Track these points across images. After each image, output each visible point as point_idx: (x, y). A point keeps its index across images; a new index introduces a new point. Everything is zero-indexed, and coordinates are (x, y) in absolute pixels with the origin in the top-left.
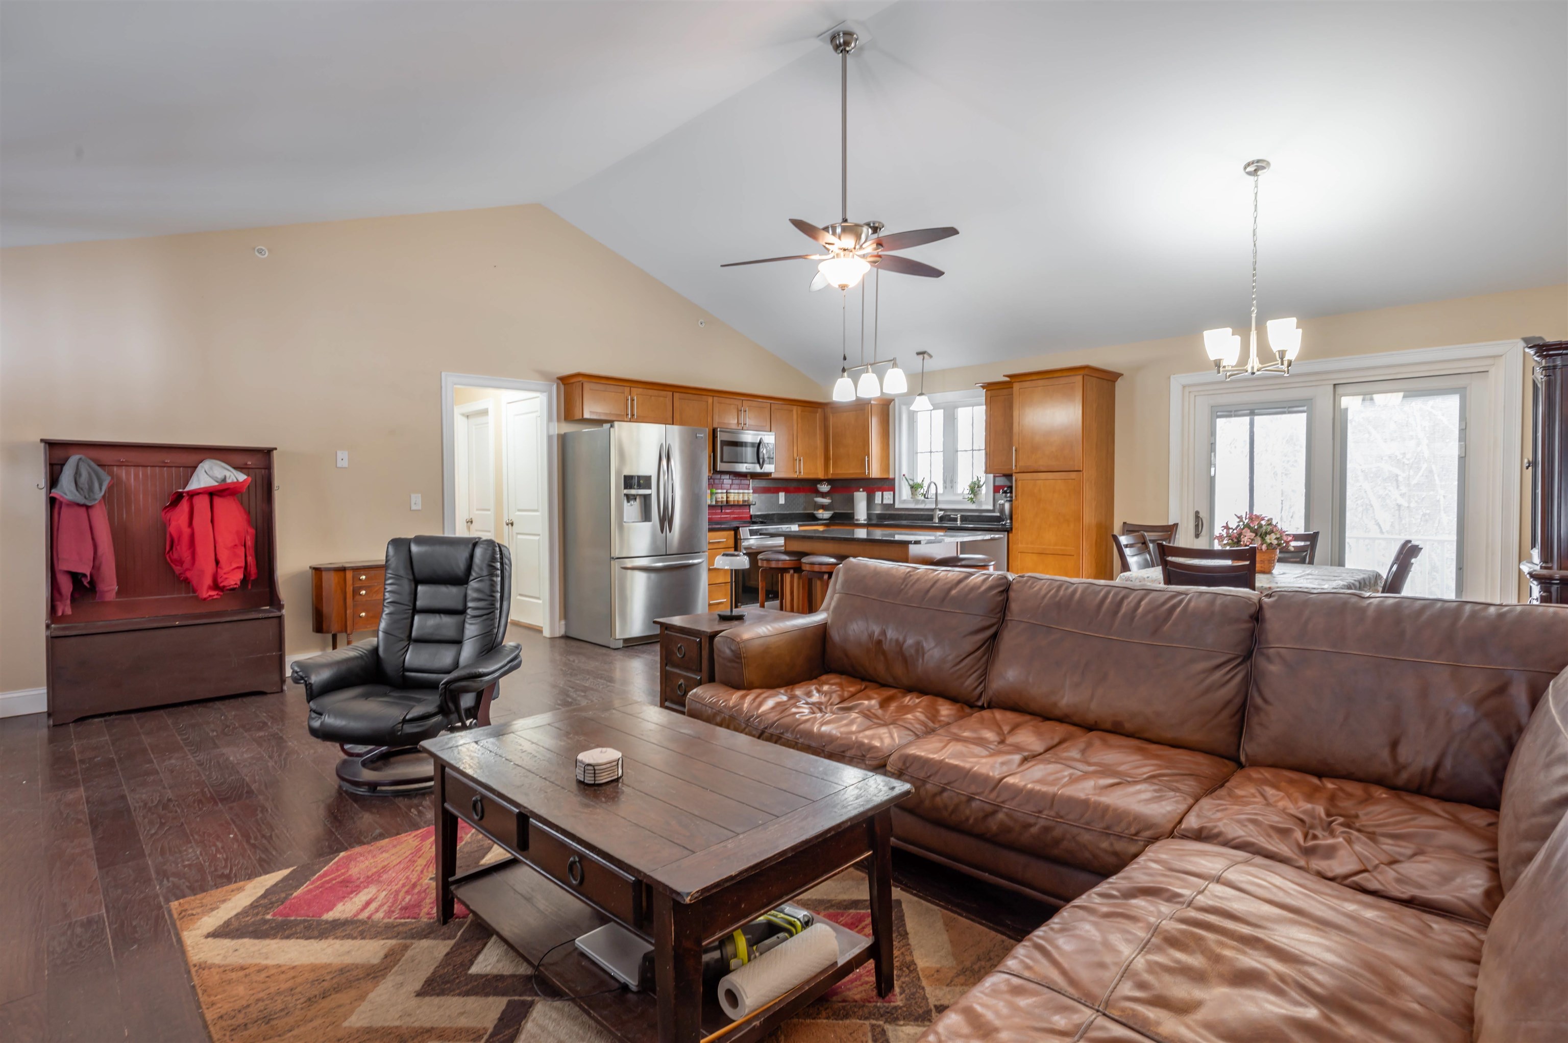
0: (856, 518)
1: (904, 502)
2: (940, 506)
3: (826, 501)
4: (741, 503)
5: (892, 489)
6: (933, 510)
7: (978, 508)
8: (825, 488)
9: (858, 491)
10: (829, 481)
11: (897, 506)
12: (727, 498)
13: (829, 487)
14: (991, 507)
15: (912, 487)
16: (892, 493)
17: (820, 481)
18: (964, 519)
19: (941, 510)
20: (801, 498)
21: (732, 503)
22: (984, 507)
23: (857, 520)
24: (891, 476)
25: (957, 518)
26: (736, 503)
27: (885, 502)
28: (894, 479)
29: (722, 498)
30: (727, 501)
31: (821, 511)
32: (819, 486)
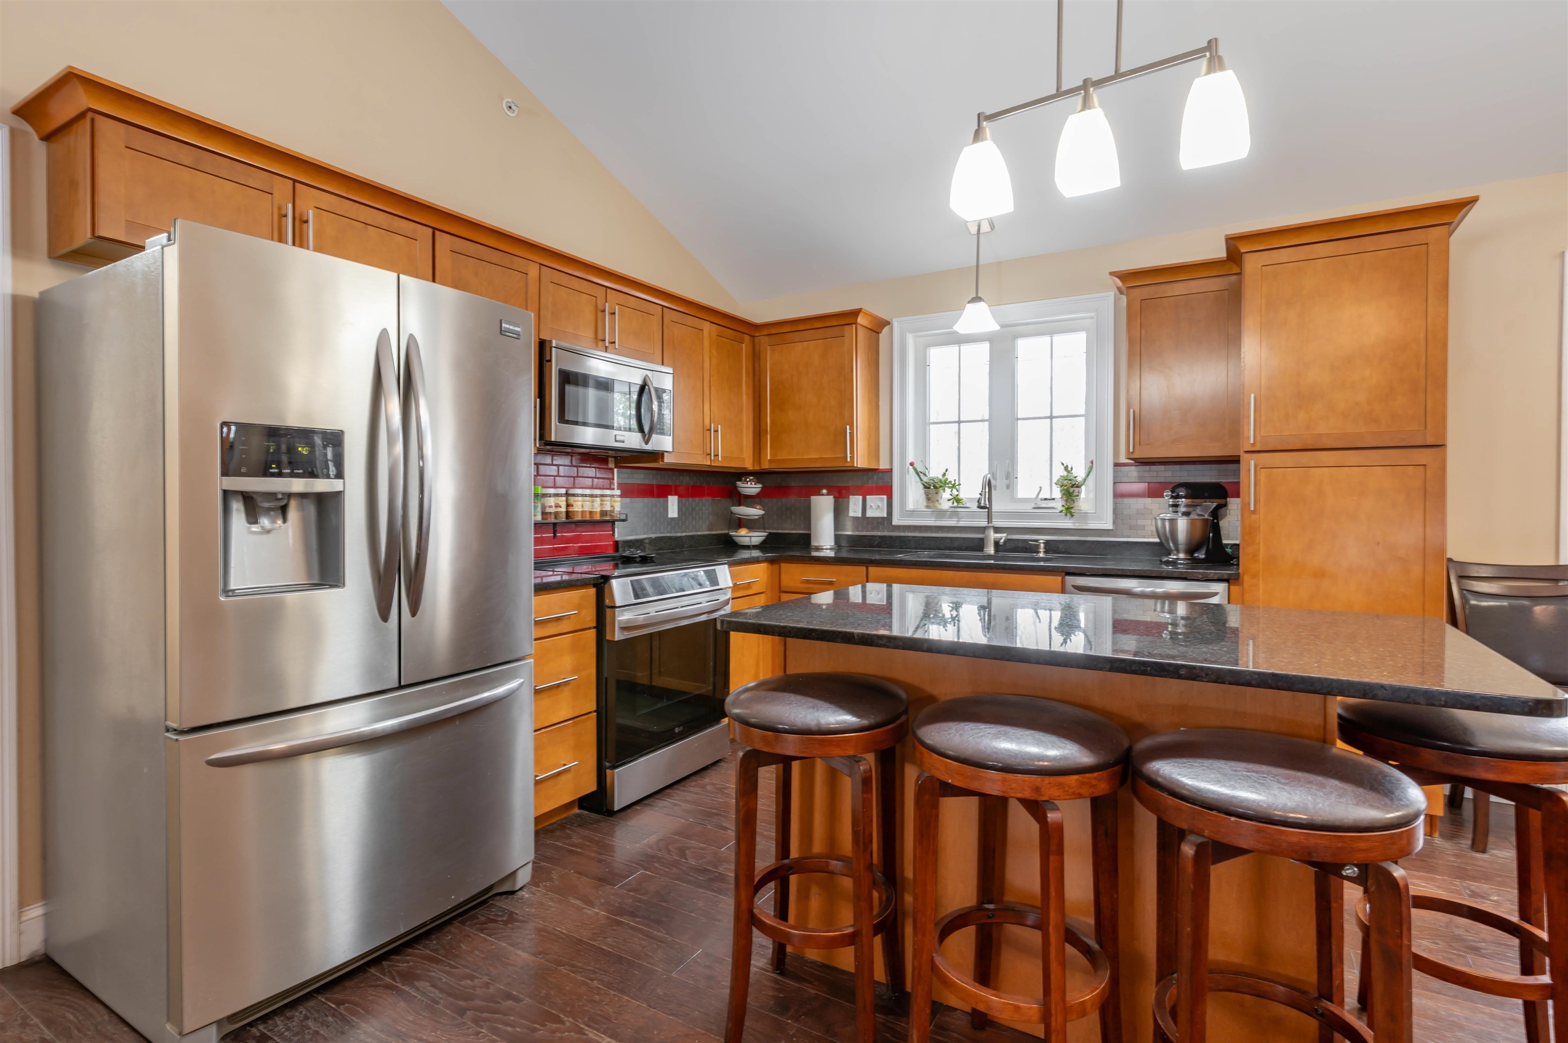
0: (814, 543)
1: (913, 513)
2: (997, 523)
3: (755, 512)
4: (597, 517)
5: (886, 490)
6: (983, 529)
7: (1078, 526)
8: (751, 488)
9: (819, 493)
10: (758, 475)
11: (896, 521)
12: (568, 505)
13: (760, 486)
14: (1109, 526)
15: (926, 487)
16: (885, 497)
17: (742, 474)
18: (1050, 547)
19: (997, 530)
20: (706, 505)
21: (579, 518)
22: (1092, 525)
23: (818, 549)
24: (883, 465)
25: (1038, 546)
26: (588, 518)
27: (869, 514)
28: (890, 471)
29: (557, 506)
30: (568, 514)
31: (743, 532)
32: (739, 484)
